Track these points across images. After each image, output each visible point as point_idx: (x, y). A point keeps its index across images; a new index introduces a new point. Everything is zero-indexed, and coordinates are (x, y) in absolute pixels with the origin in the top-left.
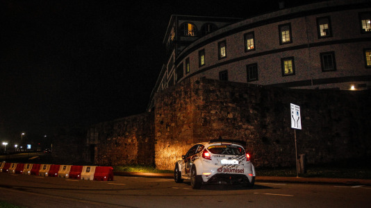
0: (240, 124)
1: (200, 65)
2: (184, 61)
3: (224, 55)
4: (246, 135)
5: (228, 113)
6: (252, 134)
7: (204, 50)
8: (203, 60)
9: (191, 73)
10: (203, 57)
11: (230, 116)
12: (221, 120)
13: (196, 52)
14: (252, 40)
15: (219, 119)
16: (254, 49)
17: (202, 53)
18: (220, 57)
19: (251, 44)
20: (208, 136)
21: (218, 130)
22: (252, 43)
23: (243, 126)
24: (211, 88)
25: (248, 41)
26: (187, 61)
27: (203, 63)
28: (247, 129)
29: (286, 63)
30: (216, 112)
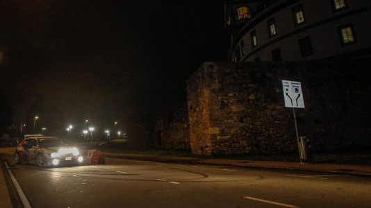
0: (264, 105)
1: (253, 46)
2: (239, 44)
3: (275, 33)
4: (272, 116)
5: (249, 94)
6: (281, 114)
7: (254, 31)
8: (255, 41)
9: (246, 54)
10: (255, 38)
11: (252, 97)
12: (240, 102)
13: (248, 34)
14: (301, 13)
15: (238, 101)
16: (305, 22)
17: (253, 34)
18: (270, 35)
19: (300, 18)
20: (226, 118)
21: (239, 112)
22: (302, 16)
23: (269, 106)
24: (227, 71)
25: (298, 14)
26: (242, 44)
27: (255, 44)
28: (274, 109)
29: (343, 31)
30: (235, 95)
